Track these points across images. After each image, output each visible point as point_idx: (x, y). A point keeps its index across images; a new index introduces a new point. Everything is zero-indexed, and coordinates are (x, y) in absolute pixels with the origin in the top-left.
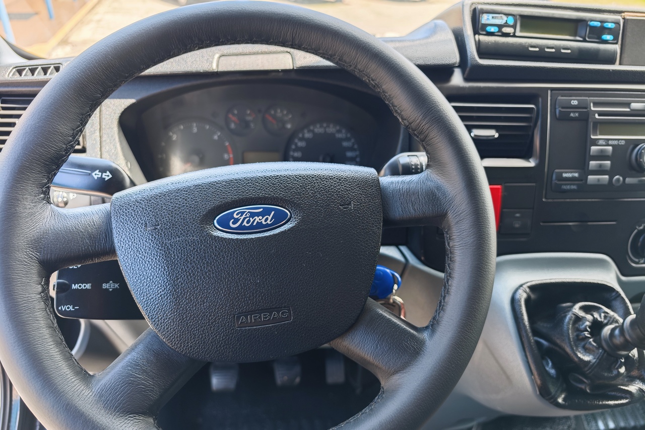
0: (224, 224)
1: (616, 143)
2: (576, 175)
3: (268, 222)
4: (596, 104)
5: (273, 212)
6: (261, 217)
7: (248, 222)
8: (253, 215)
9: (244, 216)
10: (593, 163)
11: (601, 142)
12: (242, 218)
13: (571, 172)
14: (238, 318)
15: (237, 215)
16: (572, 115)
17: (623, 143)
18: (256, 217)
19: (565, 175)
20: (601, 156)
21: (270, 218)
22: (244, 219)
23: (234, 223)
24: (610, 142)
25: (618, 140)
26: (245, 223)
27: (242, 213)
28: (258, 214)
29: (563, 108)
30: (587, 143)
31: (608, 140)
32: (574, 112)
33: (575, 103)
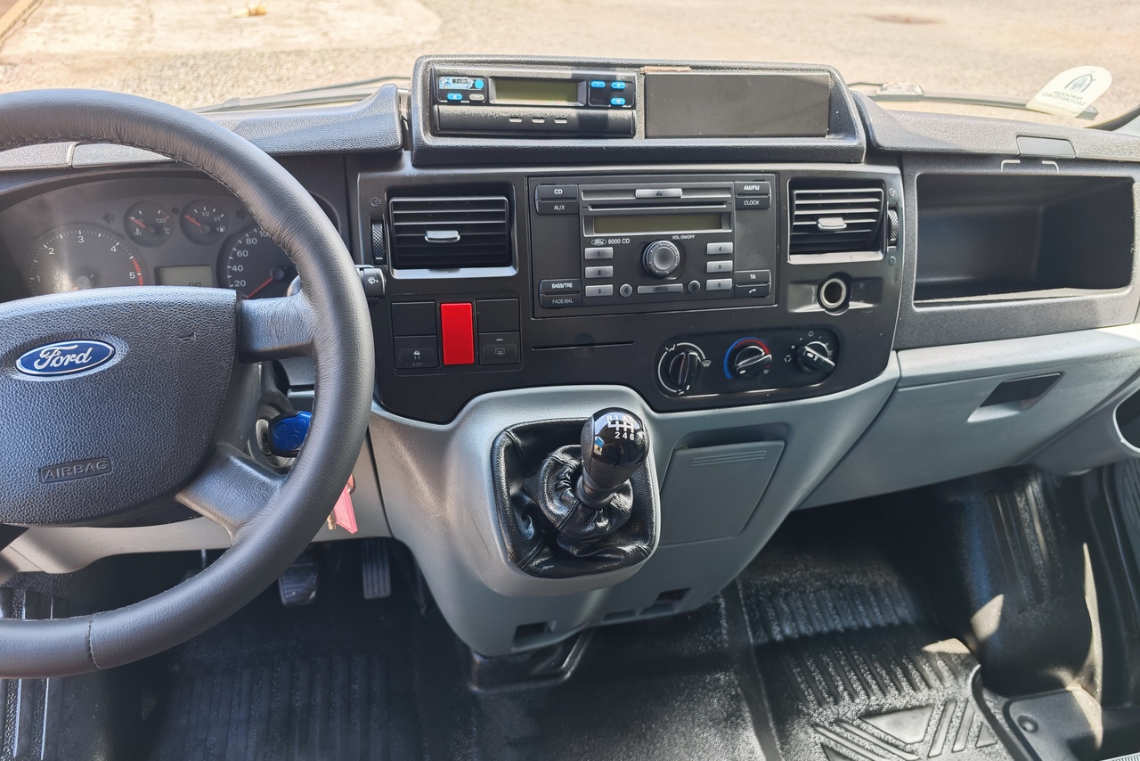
0: (28, 364)
1: (618, 241)
2: (570, 285)
3: (84, 361)
4: (587, 192)
5: (90, 349)
6: (74, 356)
7: (58, 362)
8: (64, 353)
9: (53, 355)
10: (590, 271)
11: (597, 242)
12: (51, 357)
13: (563, 282)
14: (45, 472)
15: (45, 353)
16: (556, 207)
17: (627, 241)
18: (68, 356)
19: (554, 286)
20: (599, 260)
21: (85, 356)
22: (54, 358)
23: (40, 364)
24: (610, 242)
25: (621, 238)
26: (54, 364)
27: (51, 351)
28: (71, 352)
29: (542, 199)
30: (580, 243)
31: (607, 238)
32: (559, 204)
33: (559, 192)
